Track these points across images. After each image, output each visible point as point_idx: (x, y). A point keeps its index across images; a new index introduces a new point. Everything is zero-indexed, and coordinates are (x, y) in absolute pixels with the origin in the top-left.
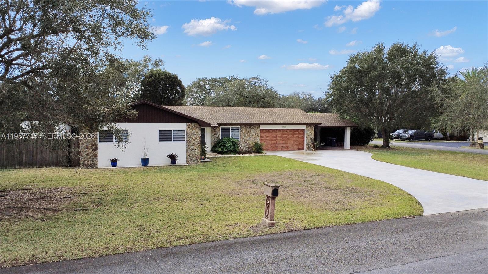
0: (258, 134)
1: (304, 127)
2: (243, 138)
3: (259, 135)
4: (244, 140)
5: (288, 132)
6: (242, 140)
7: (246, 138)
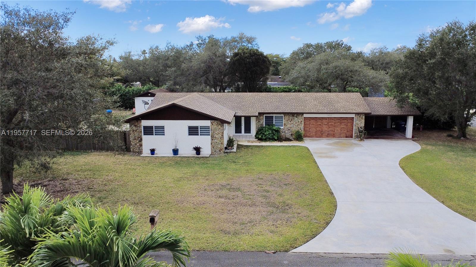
0: (301, 121)
1: (353, 116)
2: (286, 126)
3: (303, 123)
4: (287, 127)
5: (335, 120)
6: (285, 127)
7: (289, 126)
